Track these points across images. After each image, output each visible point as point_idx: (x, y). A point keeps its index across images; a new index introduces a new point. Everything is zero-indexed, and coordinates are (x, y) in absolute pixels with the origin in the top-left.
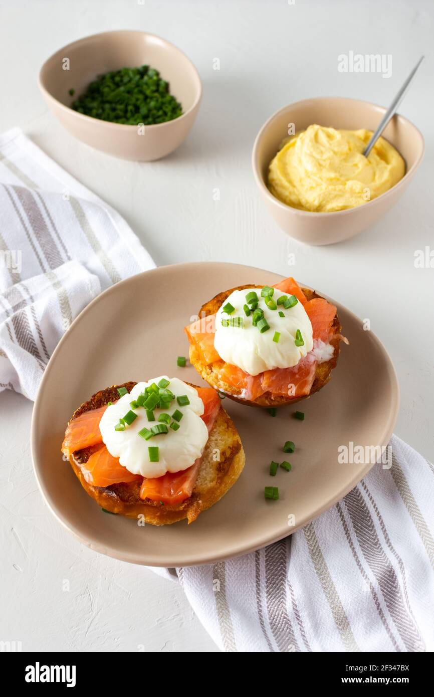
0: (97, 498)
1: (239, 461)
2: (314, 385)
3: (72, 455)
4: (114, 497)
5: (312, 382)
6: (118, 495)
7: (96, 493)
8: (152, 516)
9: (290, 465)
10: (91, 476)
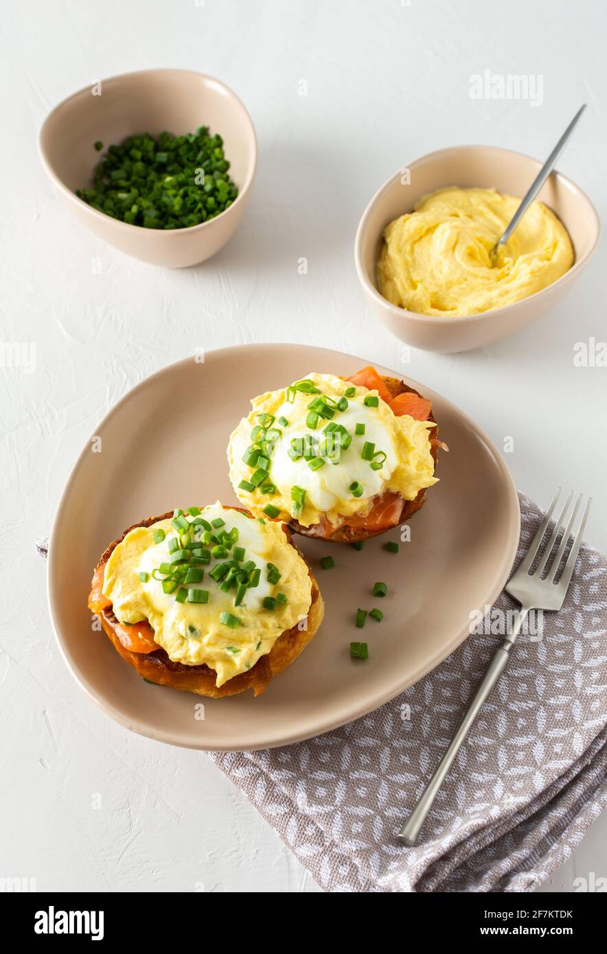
0: (136, 666)
1: (317, 611)
2: (404, 511)
3: (103, 612)
4: (158, 665)
5: (402, 507)
6: (164, 663)
7: (135, 660)
8: (209, 688)
9: (381, 613)
10: (129, 639)
